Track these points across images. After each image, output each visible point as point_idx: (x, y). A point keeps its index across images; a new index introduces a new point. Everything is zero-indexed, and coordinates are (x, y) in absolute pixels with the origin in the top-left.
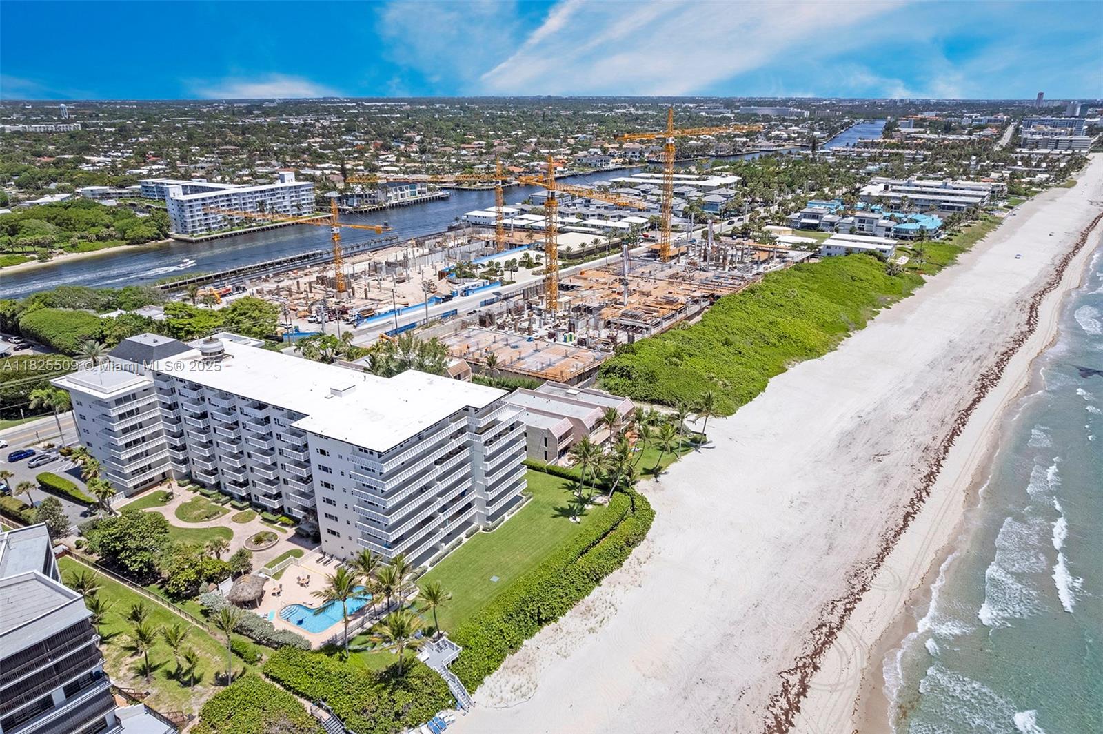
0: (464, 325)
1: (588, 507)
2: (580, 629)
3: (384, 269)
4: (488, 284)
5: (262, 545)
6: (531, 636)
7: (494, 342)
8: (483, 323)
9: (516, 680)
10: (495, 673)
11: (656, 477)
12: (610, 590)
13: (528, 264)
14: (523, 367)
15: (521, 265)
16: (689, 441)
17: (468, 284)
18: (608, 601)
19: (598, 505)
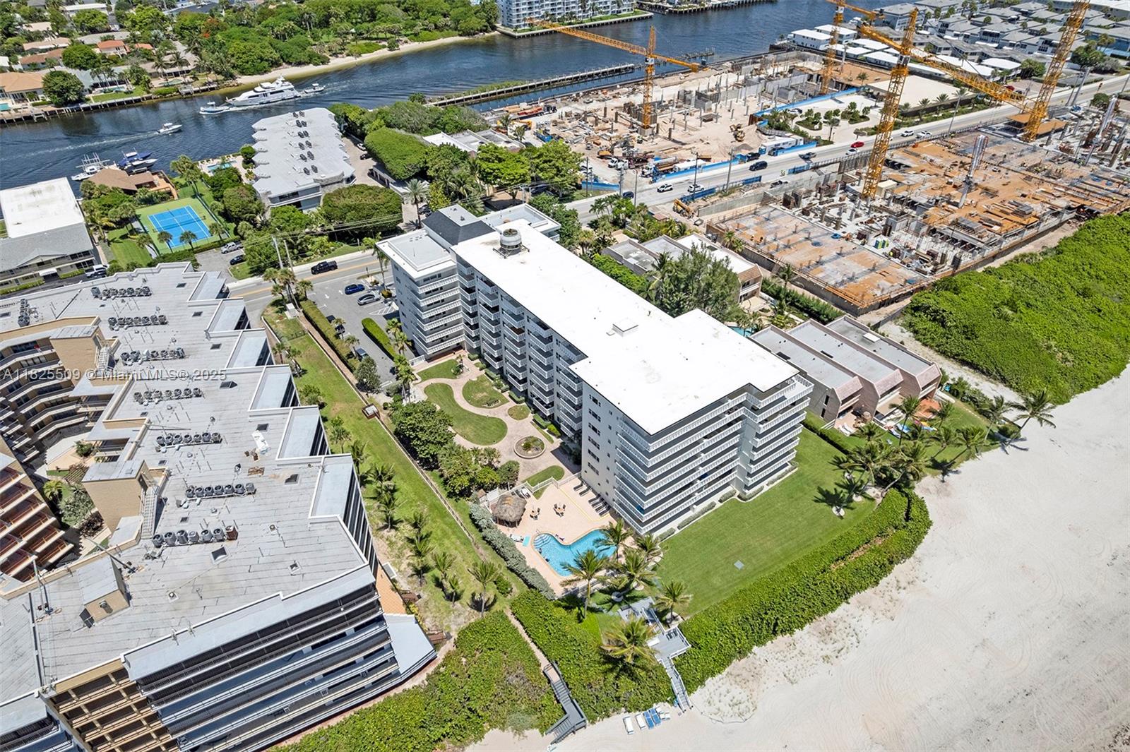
0: (765, 200)
1: (858, 499)
2: (814, 653)
3: (693, 102)
4: (802, 143)
5: (530, 452)
6: (764, 644)
7: (795, 232)
8: (786, 203)
9: (738, 692)
10: (718, 677)
11: (944, 474)
12: (858, 612)
13: (852, 116)
14: (820, 275)
15: (844, 117)
16: (996, 431)
17: (779, 140)
18: (852, 626)
19: (869, 499)
